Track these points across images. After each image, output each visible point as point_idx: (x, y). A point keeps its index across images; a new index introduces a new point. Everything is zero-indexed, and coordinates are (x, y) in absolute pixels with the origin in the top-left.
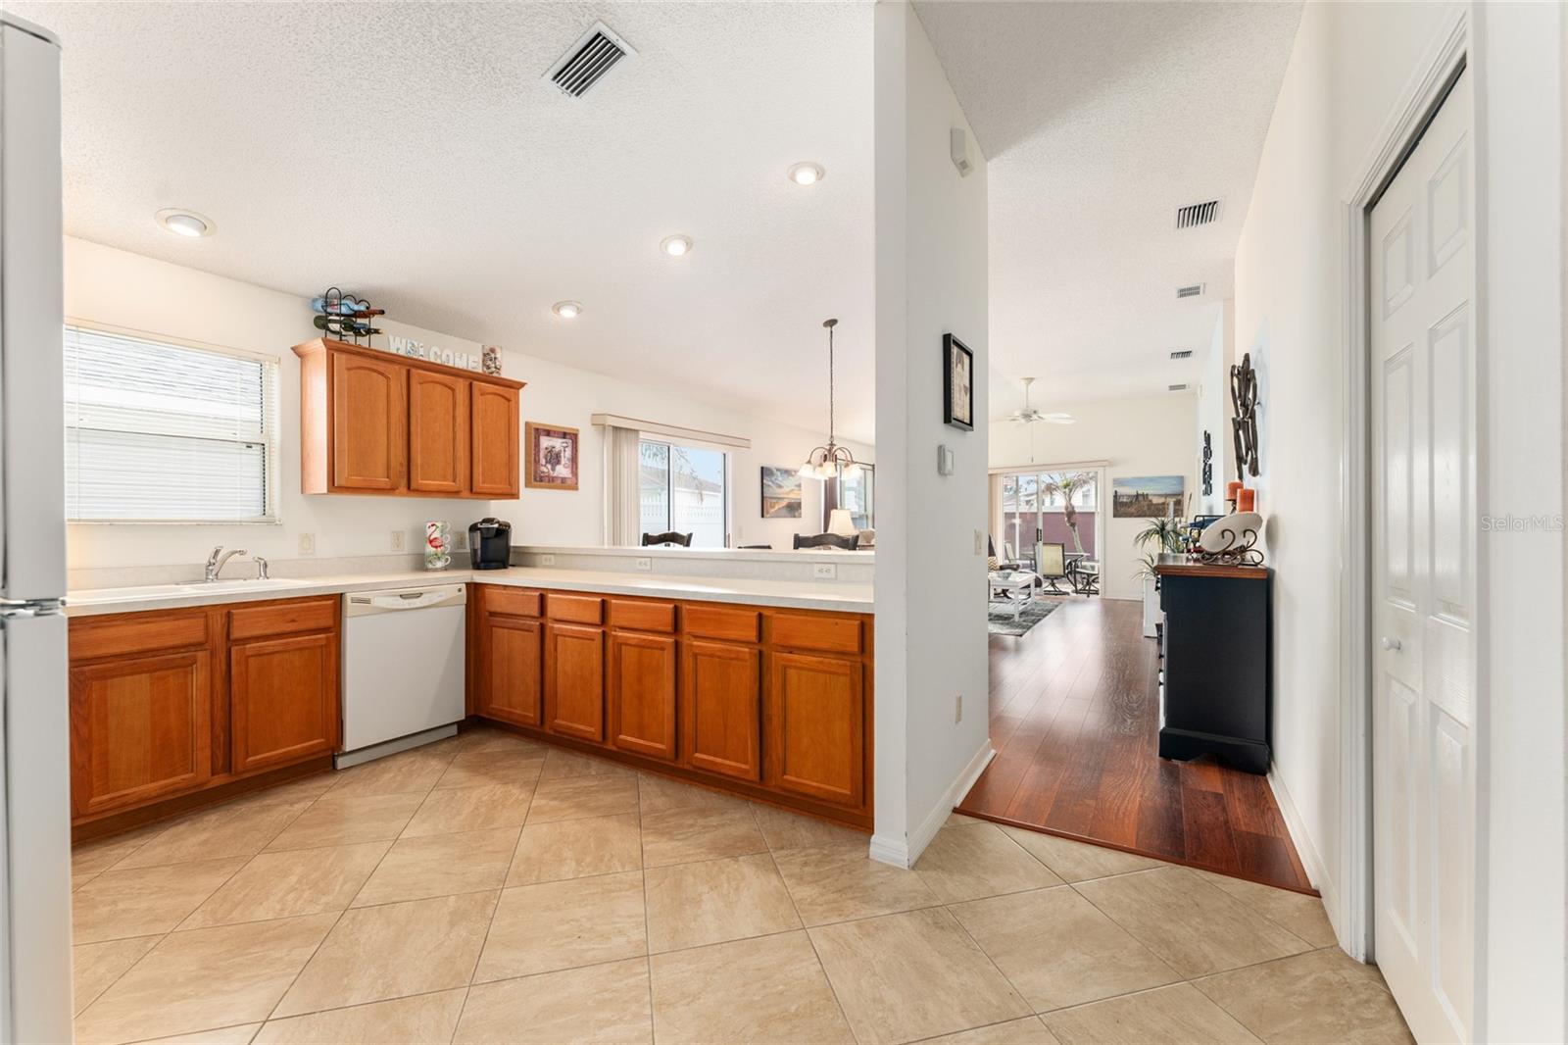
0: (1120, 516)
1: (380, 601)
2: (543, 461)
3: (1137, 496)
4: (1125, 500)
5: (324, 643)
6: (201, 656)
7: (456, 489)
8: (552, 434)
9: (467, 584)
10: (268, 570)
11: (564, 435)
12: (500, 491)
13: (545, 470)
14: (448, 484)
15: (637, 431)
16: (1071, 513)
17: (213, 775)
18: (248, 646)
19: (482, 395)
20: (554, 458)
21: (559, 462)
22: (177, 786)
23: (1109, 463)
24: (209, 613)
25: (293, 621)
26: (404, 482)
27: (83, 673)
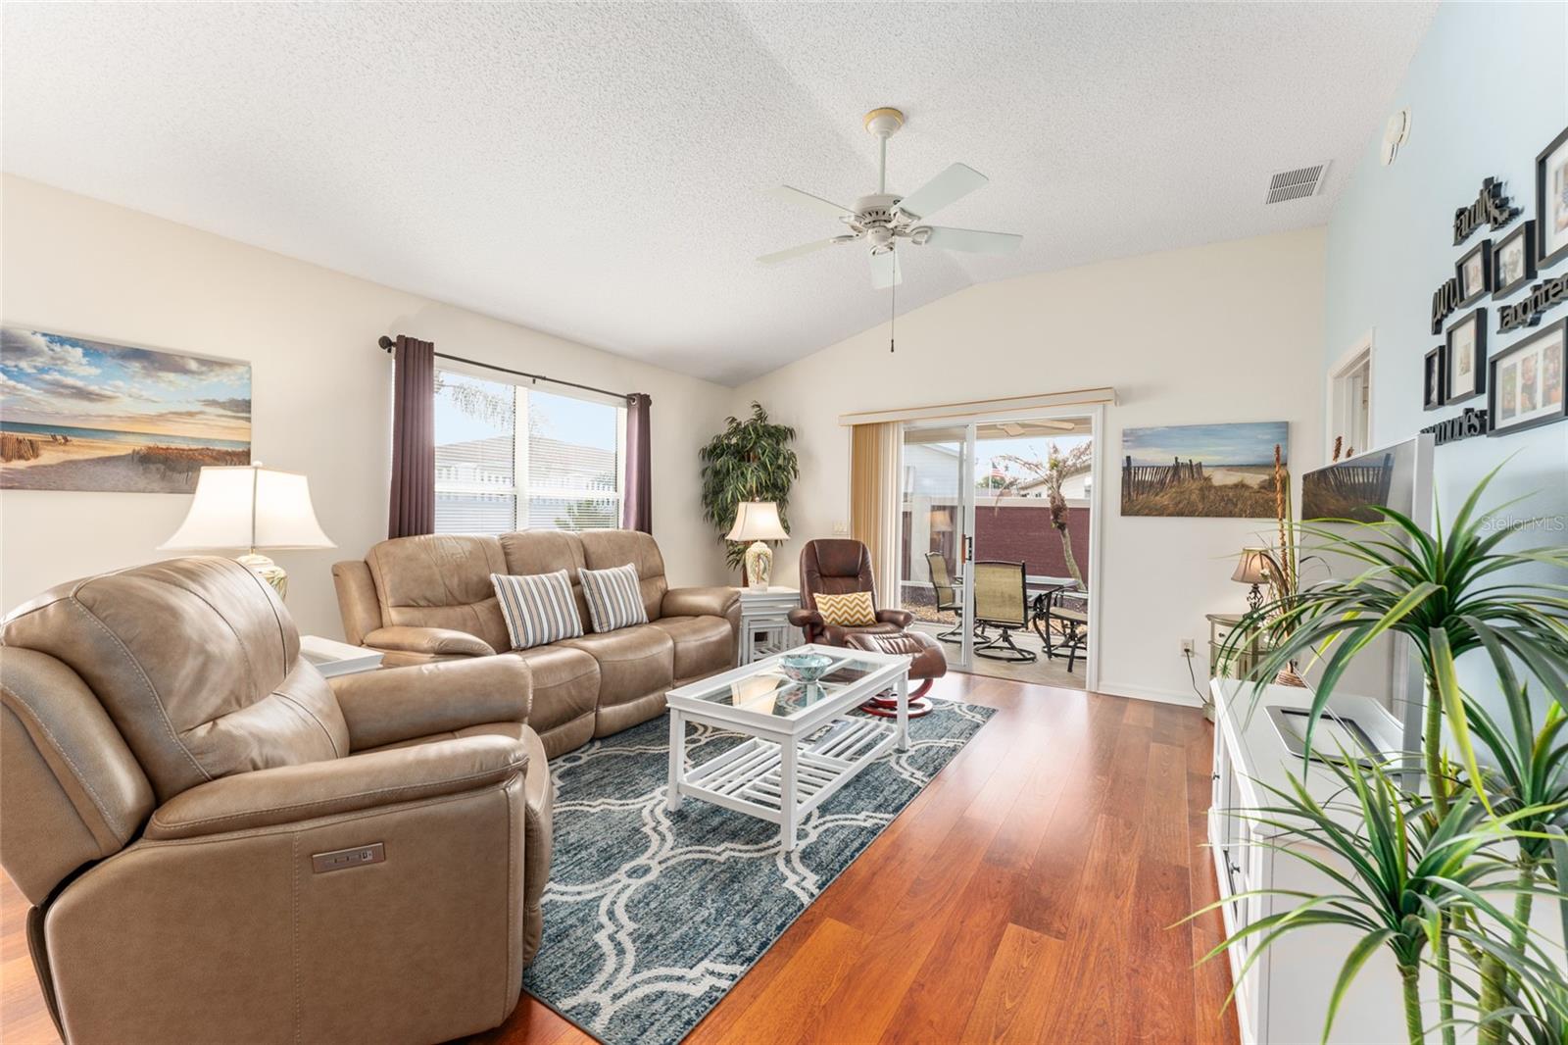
0: (1137, 514)
3: (1177, 467)
4: (1148, 478)
16: (1058, 509)
23: (1120, 396)
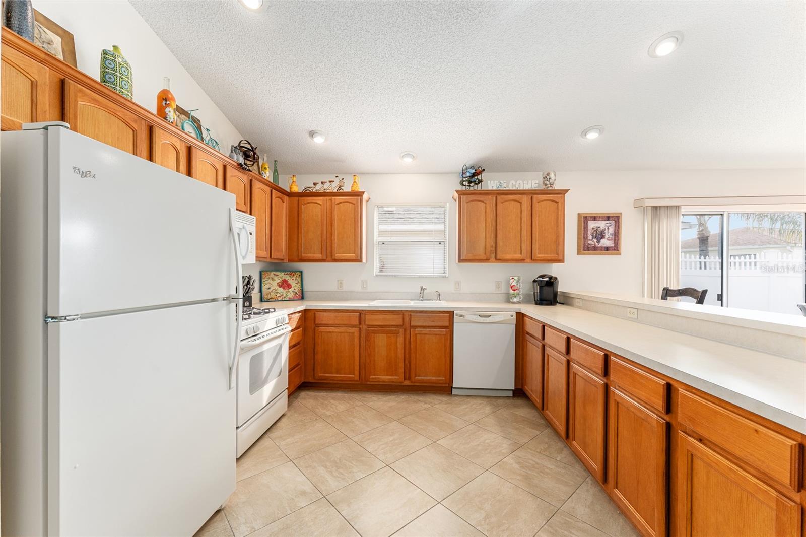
1: (469, 317)
2: (590, 237)
5: (445, 333)
6: (401, 330)
7: (522, 258)
8: (598, 219)
9: (516, 312)
10: (440, 297)
11: (608, 218)
12: (550, 259)
13: (592, 243)
14: (518, 256)
15: (678, 207)
17: (405, 380)
18: (416, 329)
19: (538, 202)
20: (600, 235)
21: (603, 237)
22: (393, 380)
24: (405, 314)
25: (433, 321)
26: (493, 256)
27: (369, 330)
